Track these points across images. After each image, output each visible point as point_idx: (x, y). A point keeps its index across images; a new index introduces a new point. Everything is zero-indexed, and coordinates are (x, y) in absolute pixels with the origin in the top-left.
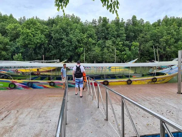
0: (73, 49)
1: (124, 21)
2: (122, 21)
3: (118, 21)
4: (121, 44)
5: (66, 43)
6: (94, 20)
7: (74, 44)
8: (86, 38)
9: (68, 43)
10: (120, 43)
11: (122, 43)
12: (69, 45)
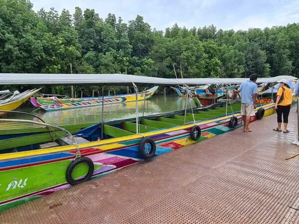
0: (34, 66)
1: (123, 22)
2: (120, 21)
3: (114, 20)
4: (127, 61)
5: (16, 52)
6: (65, 11)
7: (38, 55)
8: (62, 44)
9: (21, 53)
10: (125, 59)
11: (128, 58)
12: (25, 57)
